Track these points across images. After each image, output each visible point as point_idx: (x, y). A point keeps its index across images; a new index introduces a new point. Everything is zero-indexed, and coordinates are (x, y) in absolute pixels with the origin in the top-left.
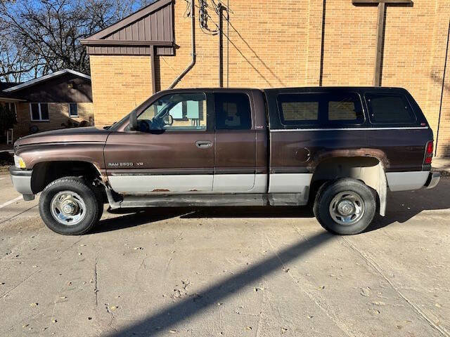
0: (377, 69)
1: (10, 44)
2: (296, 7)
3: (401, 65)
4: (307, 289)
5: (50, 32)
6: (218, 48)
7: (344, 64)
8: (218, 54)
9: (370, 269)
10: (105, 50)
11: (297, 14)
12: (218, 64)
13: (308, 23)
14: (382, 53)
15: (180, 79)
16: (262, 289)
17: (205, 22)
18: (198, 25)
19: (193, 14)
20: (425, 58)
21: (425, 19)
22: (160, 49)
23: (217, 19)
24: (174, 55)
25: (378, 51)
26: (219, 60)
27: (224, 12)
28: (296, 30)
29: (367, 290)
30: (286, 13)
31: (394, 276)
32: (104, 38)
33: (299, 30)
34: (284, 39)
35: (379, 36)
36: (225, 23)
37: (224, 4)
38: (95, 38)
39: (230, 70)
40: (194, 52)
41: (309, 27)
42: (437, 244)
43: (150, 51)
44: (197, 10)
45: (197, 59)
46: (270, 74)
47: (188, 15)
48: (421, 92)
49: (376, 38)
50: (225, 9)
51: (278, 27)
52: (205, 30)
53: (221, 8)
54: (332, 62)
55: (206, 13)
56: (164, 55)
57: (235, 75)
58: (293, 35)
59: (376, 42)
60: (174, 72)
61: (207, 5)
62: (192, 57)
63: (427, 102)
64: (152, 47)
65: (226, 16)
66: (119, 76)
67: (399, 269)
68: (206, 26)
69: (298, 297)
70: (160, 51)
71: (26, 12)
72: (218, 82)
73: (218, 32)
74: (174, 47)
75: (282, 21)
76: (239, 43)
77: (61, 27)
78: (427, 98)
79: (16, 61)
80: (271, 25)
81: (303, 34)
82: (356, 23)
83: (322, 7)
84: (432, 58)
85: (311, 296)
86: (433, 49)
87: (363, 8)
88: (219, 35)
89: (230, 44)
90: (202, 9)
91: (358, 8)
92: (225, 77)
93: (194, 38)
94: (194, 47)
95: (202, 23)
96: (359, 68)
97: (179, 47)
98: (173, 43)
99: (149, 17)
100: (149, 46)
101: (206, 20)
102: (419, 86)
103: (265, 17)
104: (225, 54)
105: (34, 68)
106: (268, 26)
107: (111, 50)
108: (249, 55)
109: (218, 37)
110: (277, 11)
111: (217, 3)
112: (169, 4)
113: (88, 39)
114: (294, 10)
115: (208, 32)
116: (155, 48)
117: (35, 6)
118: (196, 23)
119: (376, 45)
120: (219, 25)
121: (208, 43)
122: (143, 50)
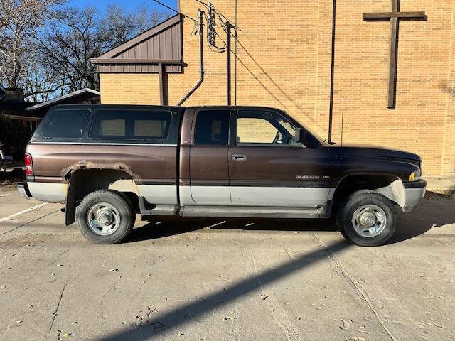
0: (390, 83)
1: (38, 65)
2: (305, 23)
3: (417, 80)
4: (281, 319)
5: (76, 53)
6: (226, 65)
7: (356, 80)
8: (226, 72)
9: (358, 298)
10: (114, 69)
11: (305, 30)
12: (226, 81)
13: (317, 39)
14: (396, 68)
15: (188, 97)
16: (232, 319)
17: (213, 39)
18: (206, 43)
19: (201, 32)
20: (442, 72)
21: (440, 32)
22: (168, 67)
23: (226, 36)
24: (183, 72)
25: (392, 66)
26: (226, 77)
27: (232, 30)
28: (305, 46)
29: (348, 324)
30: (295, 30)
31: (383, 307)
32: (113, 57)
33: (309, 46)
34: (293, 55)
35: (392, 51)
36: (233, 40)
37: (232, 22)
38: (105, 57)
39: (238, 87)
40: (202, 69)
41: (319, 42)
42: (440, 271)
43: (159, 68)
44: (205, 28)
45: (205, 76)
46: (278, 91)
47: (196, 33)
48: (439, 107)
49: (389, 52)
50: (233, 27)
51: (287, 43)
52: (212, 47)
53: (229, 26)
54: (343, 77)
55: (214, 31)
56: (172, 73)
57: (244, 92)
58: (302, 51)
59: (388, 57)
60: (182, 90)
61: (215, 24)
62: (200, 74)
63: (446, 119)
64: (160, 65)
65: (234, 34)
66: (128, 94)
67: (391, 299)
68: (214, 44)
69: (269, 329)
70: (169, 69)
71: (53, 35)
72: (226, 99)
73: (226, 49)
74: (182, 65)
75: (290, 37)
76: (247, 60)
77: (86, 48)
78: (446, 113)
79: (44, 81)
80: (279, 42)
81: (312, 50)
82: (367, 38)
83: (332, 23)
84: (449, 72)
85: (283, 328)
86: (450, 63)
87: (374, 23)
88: (226, 52)
89: (238, 61)
90: (210, 27)
91: (369, 23)
92: (233, 95)
93: (202, 56)
94: (202, 65)
95: (210, 41)
96: (370, 83)
97: (187, 65)
98: (182, 61)
99: (158, 36)
100: (157, 65)
101: (214, 37)
102: (436, 101)
103: (274, 34)
104: (233, 71)
105: (60, 88)
106: (275, 42)
107: (120, 68)
108: (257, 72)
109: (225, 54)
110: (286, 28)
111: (225, 21)
112: (178, 23)
113: (98, 58)
114: (302, 26)
115: (216, 49)
116: (164, 66)
117: (62, 30)
118: (204, 41)
119: (389, 60)
120: (226, 43)
121: (216, 60)
122: (151, 68)
